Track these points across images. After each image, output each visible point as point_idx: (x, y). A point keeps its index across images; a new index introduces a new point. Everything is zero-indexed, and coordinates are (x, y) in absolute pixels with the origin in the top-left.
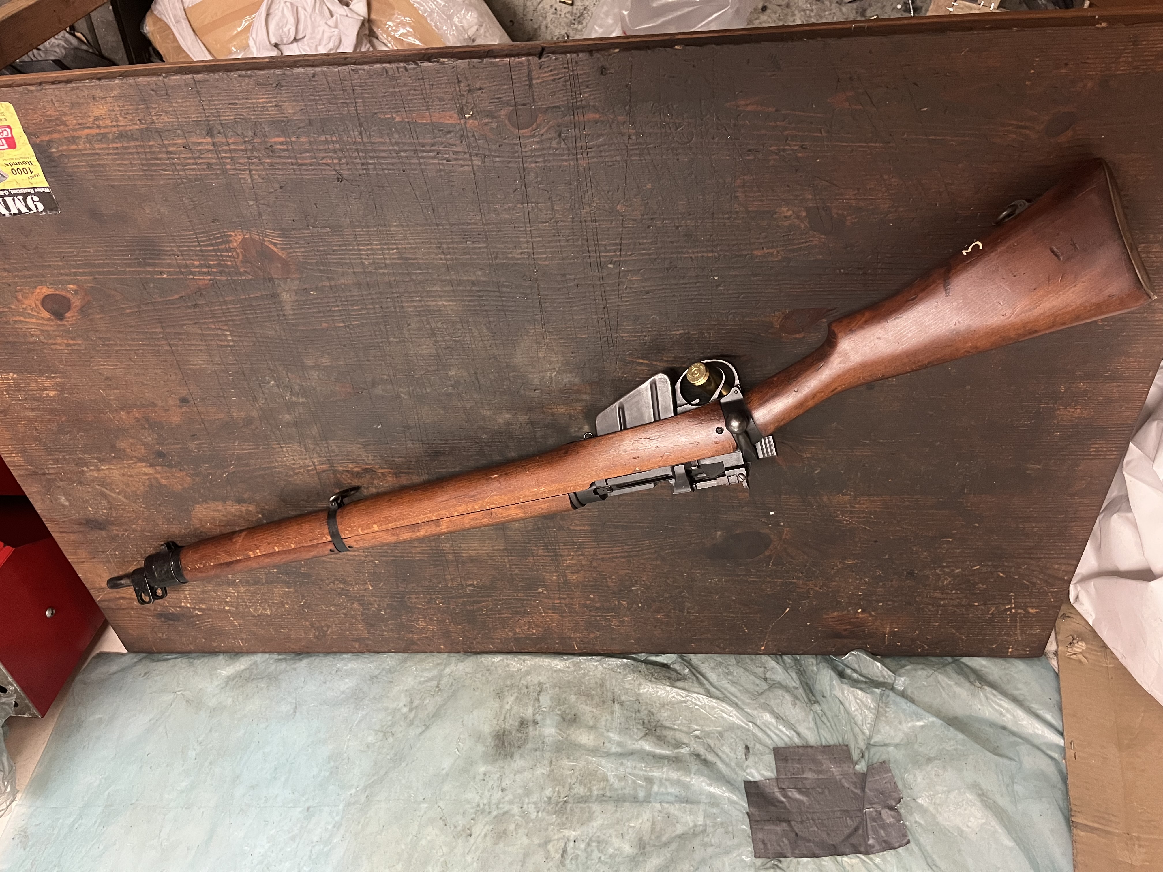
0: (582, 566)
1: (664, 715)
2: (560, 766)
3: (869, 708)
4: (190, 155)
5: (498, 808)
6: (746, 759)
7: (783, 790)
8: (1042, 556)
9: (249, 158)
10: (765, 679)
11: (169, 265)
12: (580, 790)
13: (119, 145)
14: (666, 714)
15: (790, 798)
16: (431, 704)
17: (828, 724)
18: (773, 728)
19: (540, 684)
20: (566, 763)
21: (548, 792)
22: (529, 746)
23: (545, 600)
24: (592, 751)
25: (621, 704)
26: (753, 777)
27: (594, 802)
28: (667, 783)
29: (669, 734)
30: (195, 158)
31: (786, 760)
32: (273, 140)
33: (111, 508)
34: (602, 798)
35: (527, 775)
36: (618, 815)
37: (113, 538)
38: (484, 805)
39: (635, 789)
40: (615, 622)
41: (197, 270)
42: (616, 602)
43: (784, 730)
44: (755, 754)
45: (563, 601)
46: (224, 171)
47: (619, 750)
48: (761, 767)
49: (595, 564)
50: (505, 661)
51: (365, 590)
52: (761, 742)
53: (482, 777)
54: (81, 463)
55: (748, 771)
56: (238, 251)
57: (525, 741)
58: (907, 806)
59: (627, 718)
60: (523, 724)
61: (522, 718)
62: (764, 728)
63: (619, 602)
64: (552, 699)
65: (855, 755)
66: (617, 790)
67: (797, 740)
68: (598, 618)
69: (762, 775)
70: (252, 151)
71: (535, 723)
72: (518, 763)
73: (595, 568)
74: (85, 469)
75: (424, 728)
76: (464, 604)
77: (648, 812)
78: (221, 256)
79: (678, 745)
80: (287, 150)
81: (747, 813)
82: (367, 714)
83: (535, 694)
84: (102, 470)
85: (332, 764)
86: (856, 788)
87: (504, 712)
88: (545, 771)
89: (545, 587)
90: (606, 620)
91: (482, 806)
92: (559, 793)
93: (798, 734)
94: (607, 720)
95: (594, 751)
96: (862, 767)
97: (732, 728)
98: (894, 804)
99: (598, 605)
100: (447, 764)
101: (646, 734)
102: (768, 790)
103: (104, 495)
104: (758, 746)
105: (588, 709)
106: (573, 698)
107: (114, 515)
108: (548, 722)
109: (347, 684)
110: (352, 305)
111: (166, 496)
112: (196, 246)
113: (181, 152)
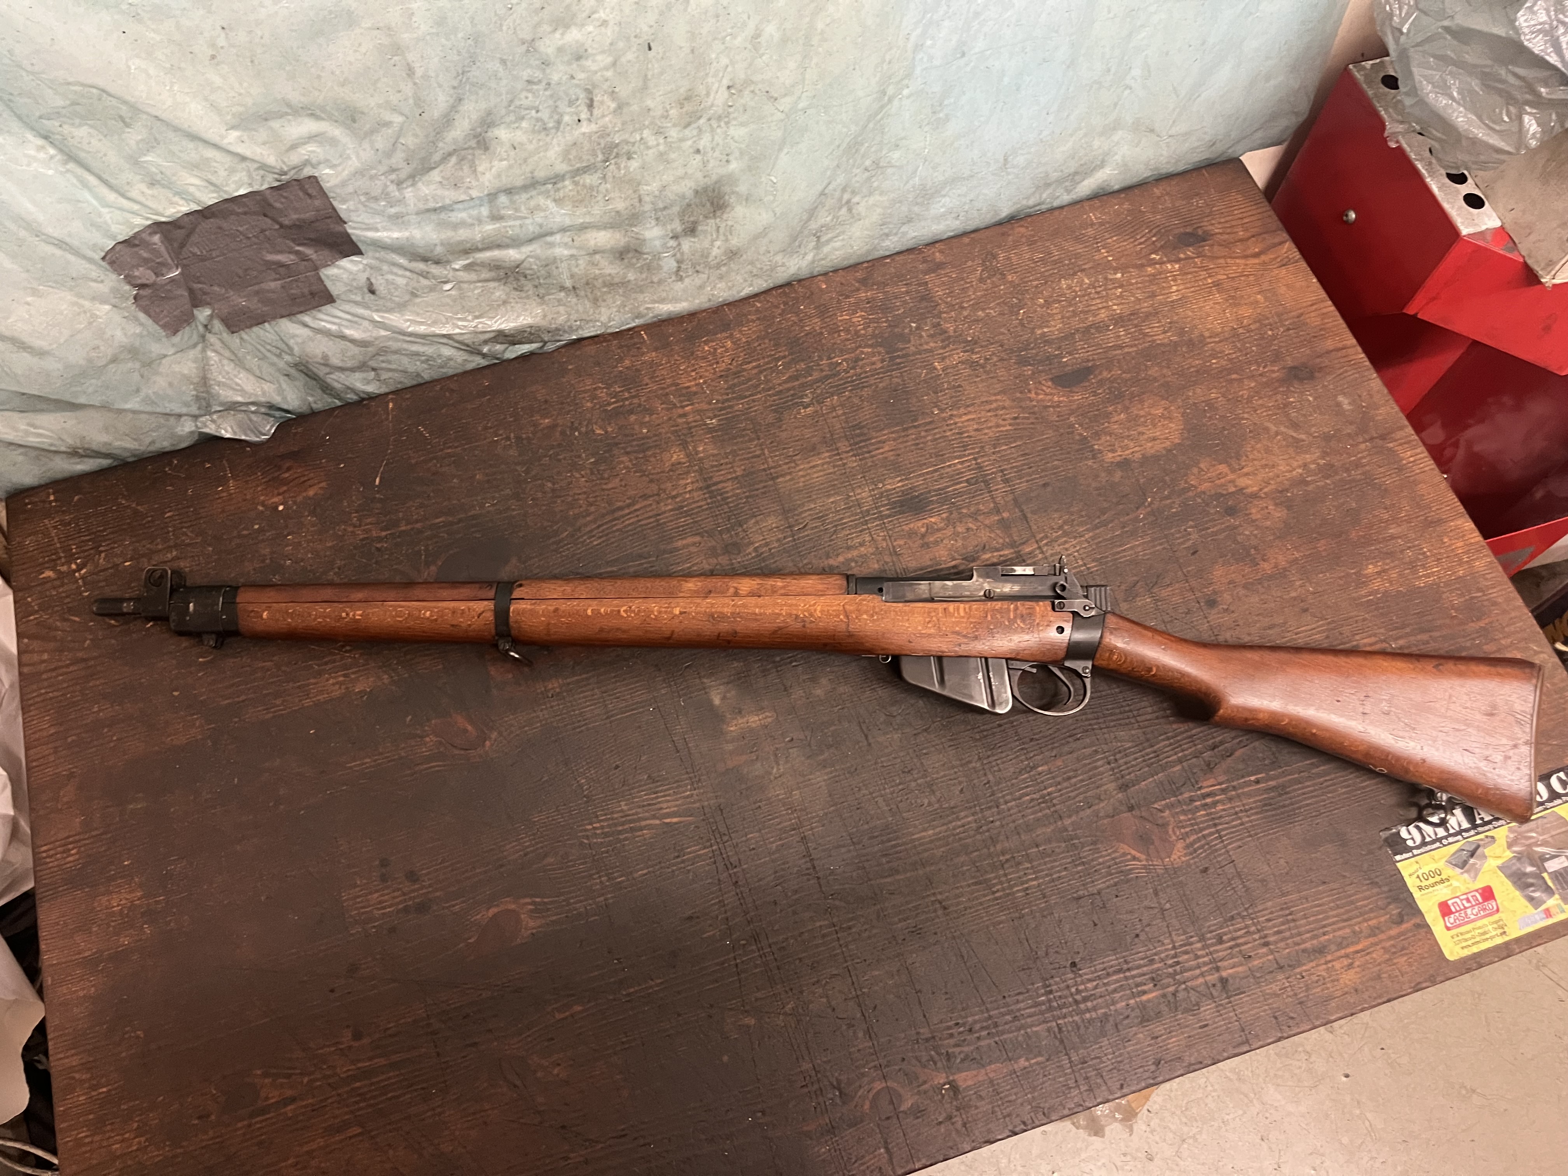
0: (670, 479)
1: (499, 292)
2: (626, 199)
3: (219, 384)
4: (1243, 948)
5: (700, 129)
6: (368, 279)
7: (304, 258)
8: (71, 669)
9: (1178, 963)
10: (374, 369)
11: (1249, 795)
12: (588, 179)
13: (1322, 939)
14: (497, 294)
15: (290, 253)
16: (824, 218)
17: (269, 347)
18: (344, 323)
19: (681, 279)
20: (620, 205)
21: (634, 164)
22: (676, 209)
23: (706, 407)
24: (586, 228)
25: (562, 288)
26: (352, 261)
27: (567, 172)
28: (470, 221)
29: (485, 275)
30: (1238, 945)
31: (313, 294)
32: (1154, 994)
33: (1286, 405)
34: (556, 179)
35: (668, 177)
36: (528, 169)
37: (1277, 357)
38: (719, 126)
39: (512, 202)
40: (602, 394)
41: (1217, 798)
42: (610, 429)
43: (328, 326)
44: (359, 288)
45: (680, 411)
46: (1202, 939)
47: (549, 239)
48: (345, 276)
49: (654, 487)
50: (735, 293)
51: (943, 359)
52: (356, 303)
53: (731, 158)
54: (1328, 470)
55: (361, 266)
56: (1174, 838)
57: (682, 214)
58: (123, 296)
59: (549, 275)
60: (691, 230)
61: (694, 236)
62: (356, 319)
63: (606, 432)
64: (660, 267)
65: (217, 325)
66: (539, 194)
67: (306, 318)
68: (627, 395)
69: (339, 267)
70: (1176, 973)
71: (675, 237)
72: (686, 188)
73: (651, 481)
74: (1322, 462)
75: (826, 191)
76: (809, 371)
77: (487, 184)
78: (1192, 825)
79: (467, 268)
80: (1137, 985)
81: (345, 223)
82: (907, 182)
83: (683, 266)
84: (1300, 467)
85: (941, 115)
86: (200, 289)
87: (722, 237)
88: (644, 189)
89: (711, 430)
90: (615, 395)
91: (722, 124)
92: (619, 169)
93: (306, 325)
94: (577, 266)
95: (583, 228)
96: (203, 314)
97: (401, 307)
98: (141, 292)
99: (633, 418)
100: (784, 160)
101: (517, 267)
102: (326, 252)
103: (1295, 426)
104: (358, 298)
105: (607, 271)
106: (631, 276)
107: (1279, 397)
108: (657, 243)
109: (941, 205)
110: (1032, 800)
111: (1218, 444)
112: (1223, 830)
113: (1254, 949)
